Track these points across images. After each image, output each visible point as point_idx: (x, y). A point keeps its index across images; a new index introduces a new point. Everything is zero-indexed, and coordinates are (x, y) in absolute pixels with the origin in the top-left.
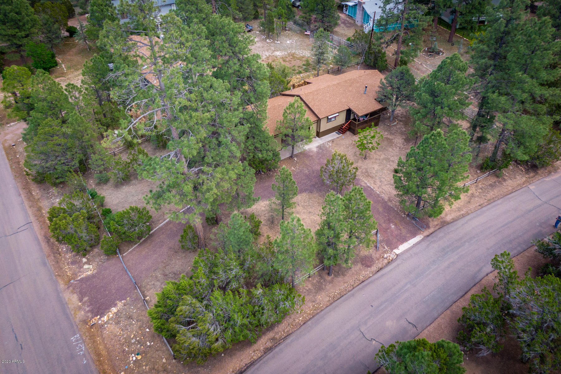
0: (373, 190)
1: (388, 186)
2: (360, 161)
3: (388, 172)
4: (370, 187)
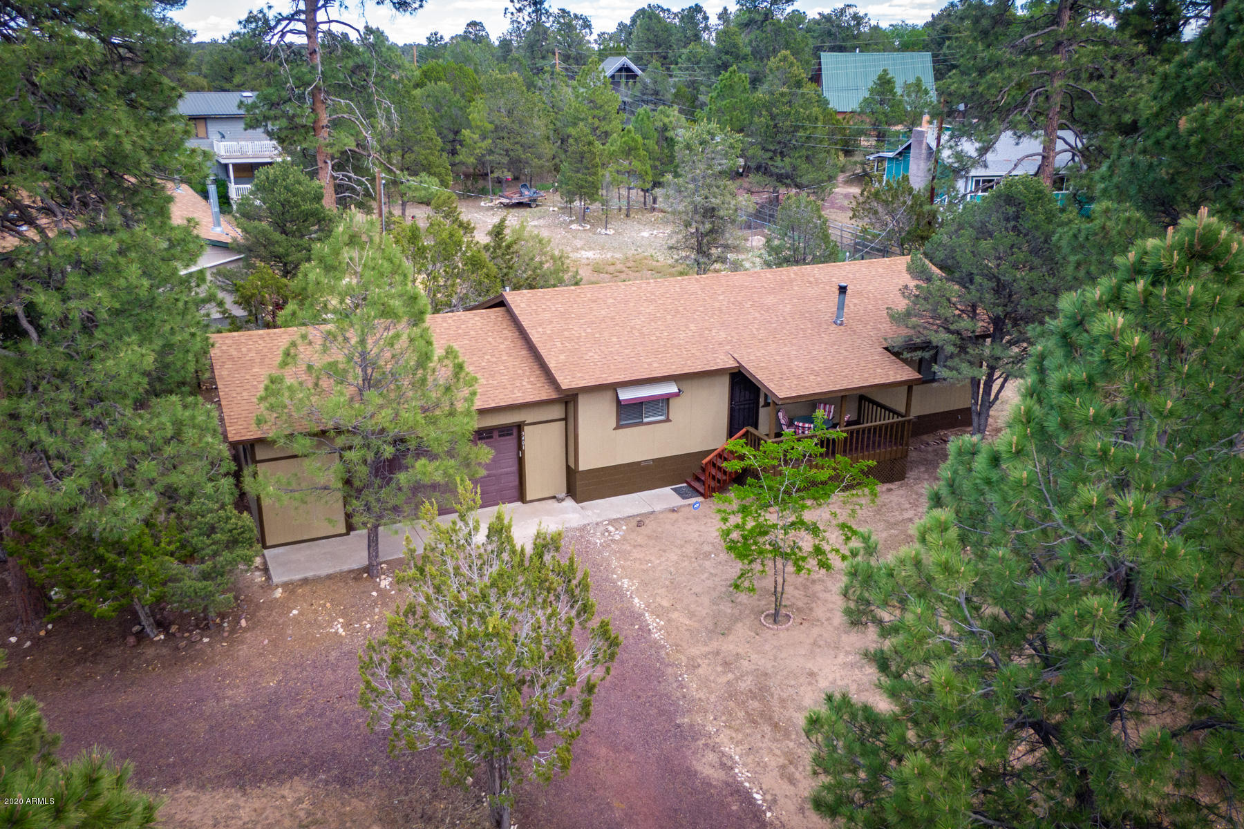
2: (742, 630)
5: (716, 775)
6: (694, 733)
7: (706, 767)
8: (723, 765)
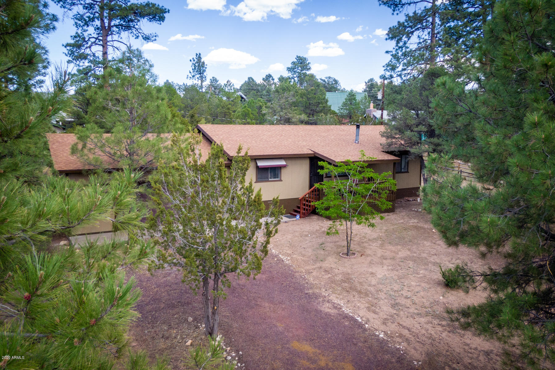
0: (360, 326)
1: (423, 320)
2: (331, 259)
3: (423, 285)
4: (353, 319)
5: (333, 312)
6: (316, 296)
7: (326, 308)
8: (335, 308)
